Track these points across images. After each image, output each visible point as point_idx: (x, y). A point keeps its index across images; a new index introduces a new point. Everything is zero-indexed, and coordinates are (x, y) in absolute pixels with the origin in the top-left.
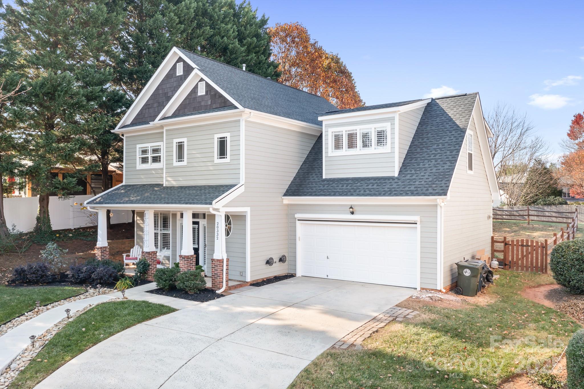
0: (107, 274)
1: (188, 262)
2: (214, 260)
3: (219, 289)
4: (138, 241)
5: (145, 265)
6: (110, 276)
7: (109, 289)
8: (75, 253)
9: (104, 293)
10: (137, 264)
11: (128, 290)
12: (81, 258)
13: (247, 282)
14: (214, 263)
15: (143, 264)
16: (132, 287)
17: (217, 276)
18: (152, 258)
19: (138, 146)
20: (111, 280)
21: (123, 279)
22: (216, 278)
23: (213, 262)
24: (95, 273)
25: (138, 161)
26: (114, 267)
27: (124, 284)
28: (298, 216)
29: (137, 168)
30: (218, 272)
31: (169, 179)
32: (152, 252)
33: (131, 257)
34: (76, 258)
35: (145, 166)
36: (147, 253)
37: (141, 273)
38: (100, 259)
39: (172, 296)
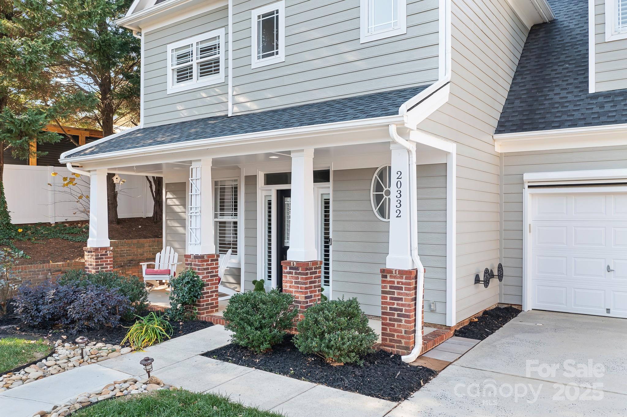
0: (104, 308)
1: (306, 279)
2: (390, 271)
3: (408, 350)
4: (170, 238)
5: (194, 286)
6: (113, 312)
7: (109, 346)
8: (49, 262)
9: (96, 358)
10: (175, 284)
11: (158, 346)
12: (60, 271)
13: (449, 328)
14: (389, 279)
15: (188, 283)
16: (166, 339)
17: (399, 315)
18: (208, 269)
19: (170, 47)
20: (114, 321)
21: (145, 320)
22: (395, 320)
23: (385, 277)
24: (76, 303)
25: (171, 77)
26: (122, 290)
27: (146, 331)
28: (529, 177)
29: (169, 92)
30: (403, 305)
31: (241, 99)
32: (210, 256)
33: (156, 269)
34: (50, 270)
35: (185, 86)
36: (196, 257)
37: (183, 304)
38: (93, 271)
39: (284, 372)
